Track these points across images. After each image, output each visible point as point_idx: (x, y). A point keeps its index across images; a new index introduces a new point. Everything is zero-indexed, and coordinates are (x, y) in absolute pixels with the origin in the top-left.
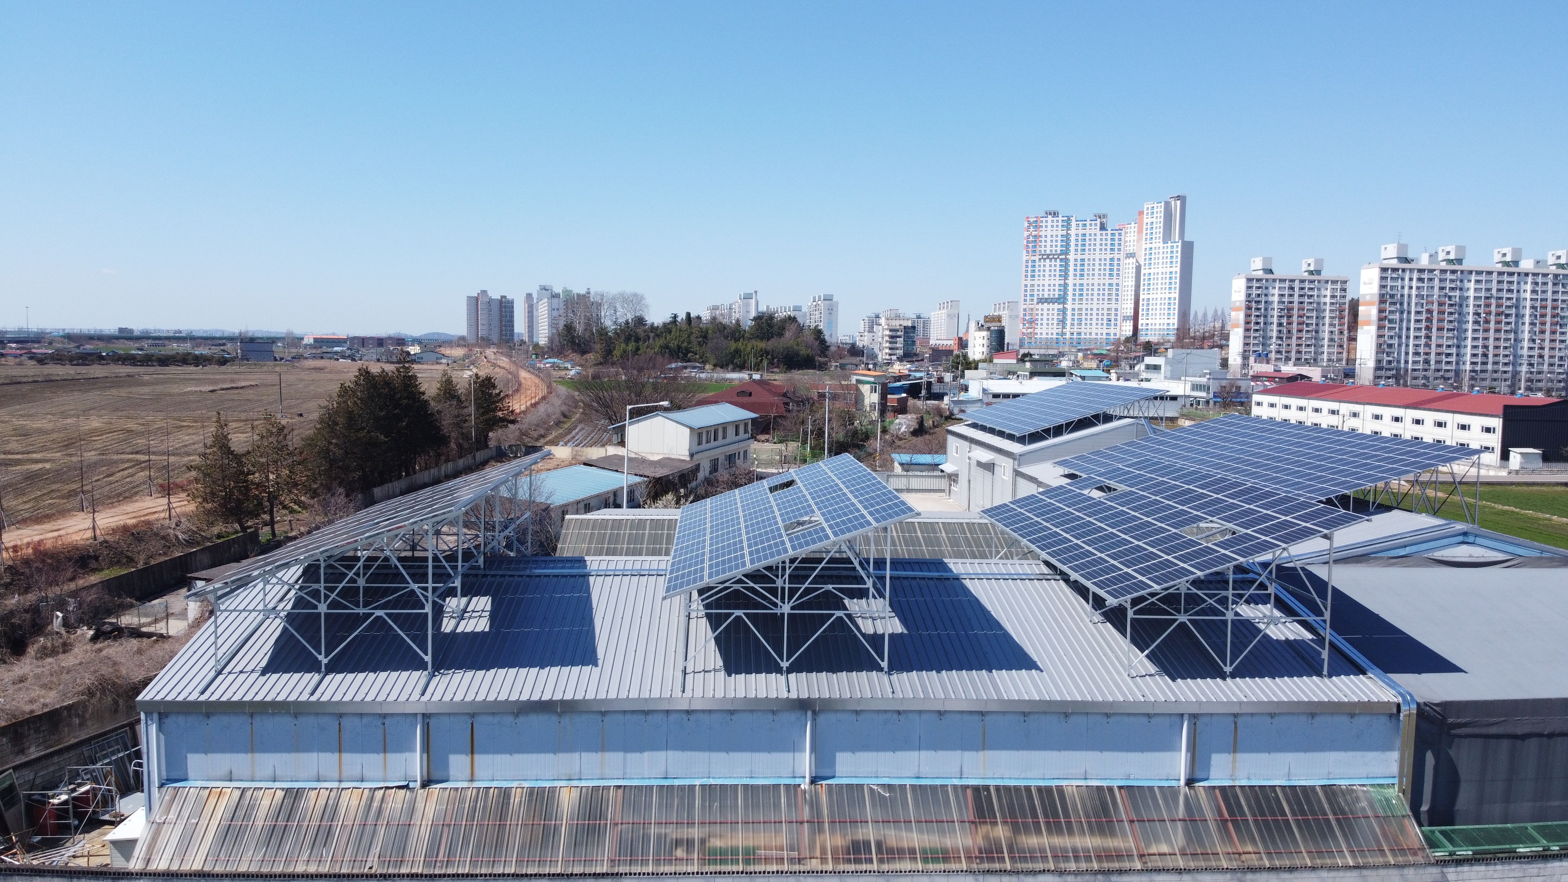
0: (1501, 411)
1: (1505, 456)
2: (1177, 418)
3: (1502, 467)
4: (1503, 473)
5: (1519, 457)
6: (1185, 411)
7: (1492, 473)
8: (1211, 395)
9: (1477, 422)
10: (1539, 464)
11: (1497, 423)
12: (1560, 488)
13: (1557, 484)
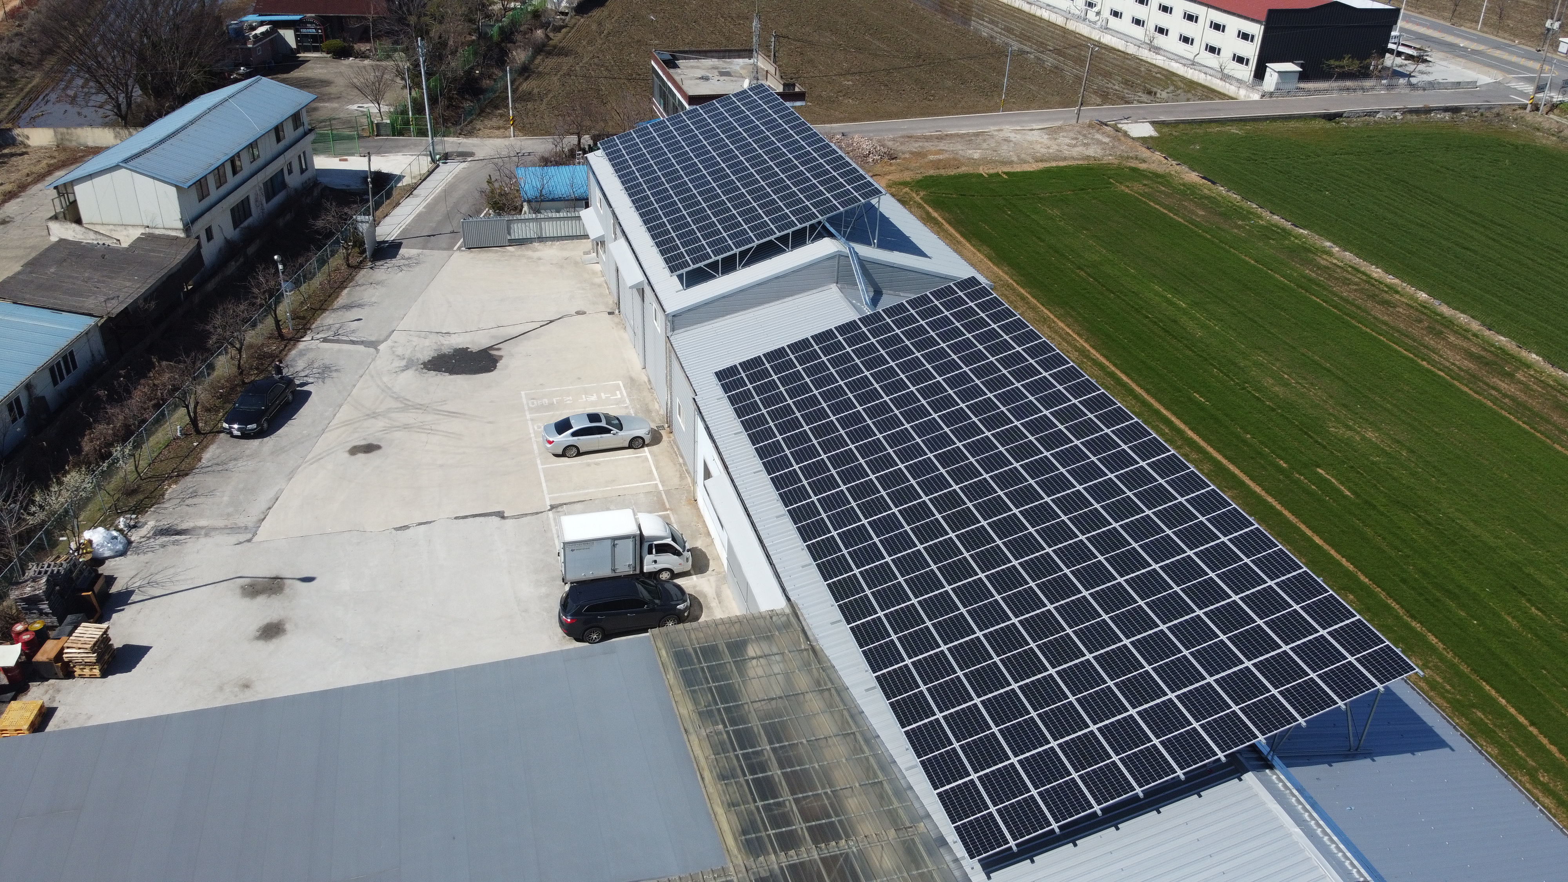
0: (1263, 17)
1: (1260, 74)
3: (1252, 87)
4: (1256, 97)
5: (1276, 75)
7: (1243, 93)
9: (1234, 24)
10: (1294, 84)
12: (1319, 124)
13: (1315, 116)
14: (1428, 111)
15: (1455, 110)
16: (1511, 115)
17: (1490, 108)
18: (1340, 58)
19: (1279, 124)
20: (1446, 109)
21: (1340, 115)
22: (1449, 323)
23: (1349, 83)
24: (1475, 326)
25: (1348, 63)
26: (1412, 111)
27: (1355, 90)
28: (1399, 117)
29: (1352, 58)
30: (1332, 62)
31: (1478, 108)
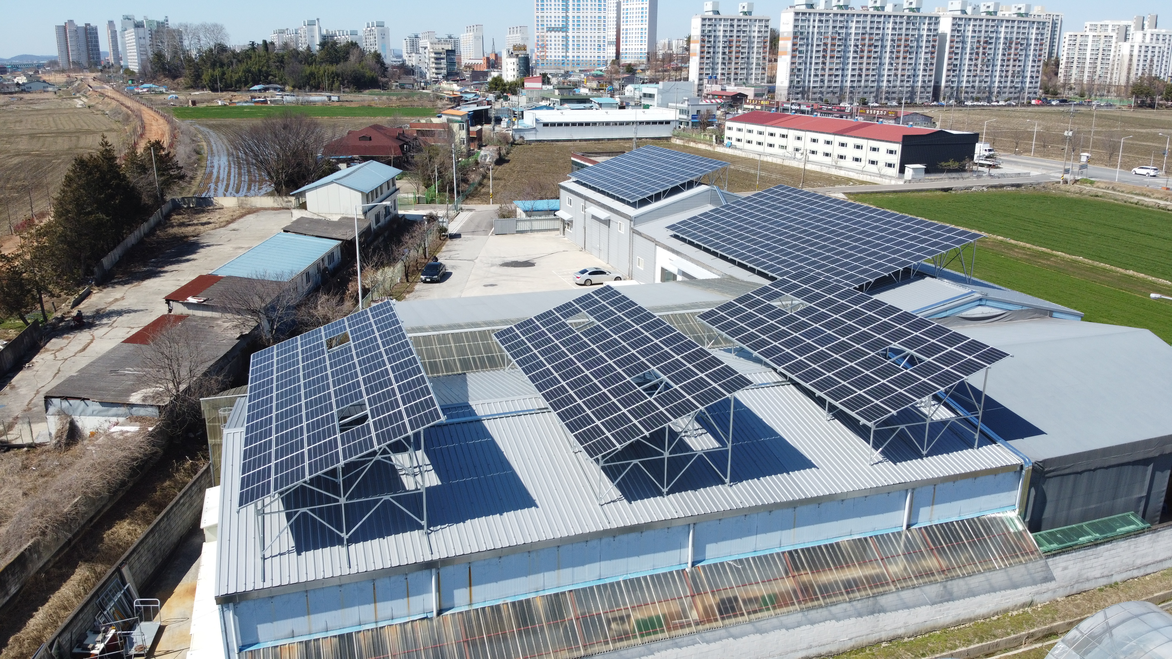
0: (900, 139)
1: (902, 171)
2: (670, 138)
3: (900, 178)
4: (901, 182)
5: (911, 171)
6: (676, 132)
7: (893, 182)
8: (690, 118)
9: (884, 146)
10: (922, 175)
11: (898, 147)
12: (939, 193)
13: (937, 190)
14: (1002, 186)
15: (1018, 186)
16: (1051, 187)
17: (1039, 184)
18: (948, 161)
19: (916, 194)
20: (1013, 185)
21: (951, 189)
22: (1016, 246)
23: (954, 175)
24: (1028, 245)
25: (953, 164)
26: (992, 187)
27: (958, 178)
28: (985, 190)
29: (954, 161)
30: (943, 164)
31: (1032, 184)
